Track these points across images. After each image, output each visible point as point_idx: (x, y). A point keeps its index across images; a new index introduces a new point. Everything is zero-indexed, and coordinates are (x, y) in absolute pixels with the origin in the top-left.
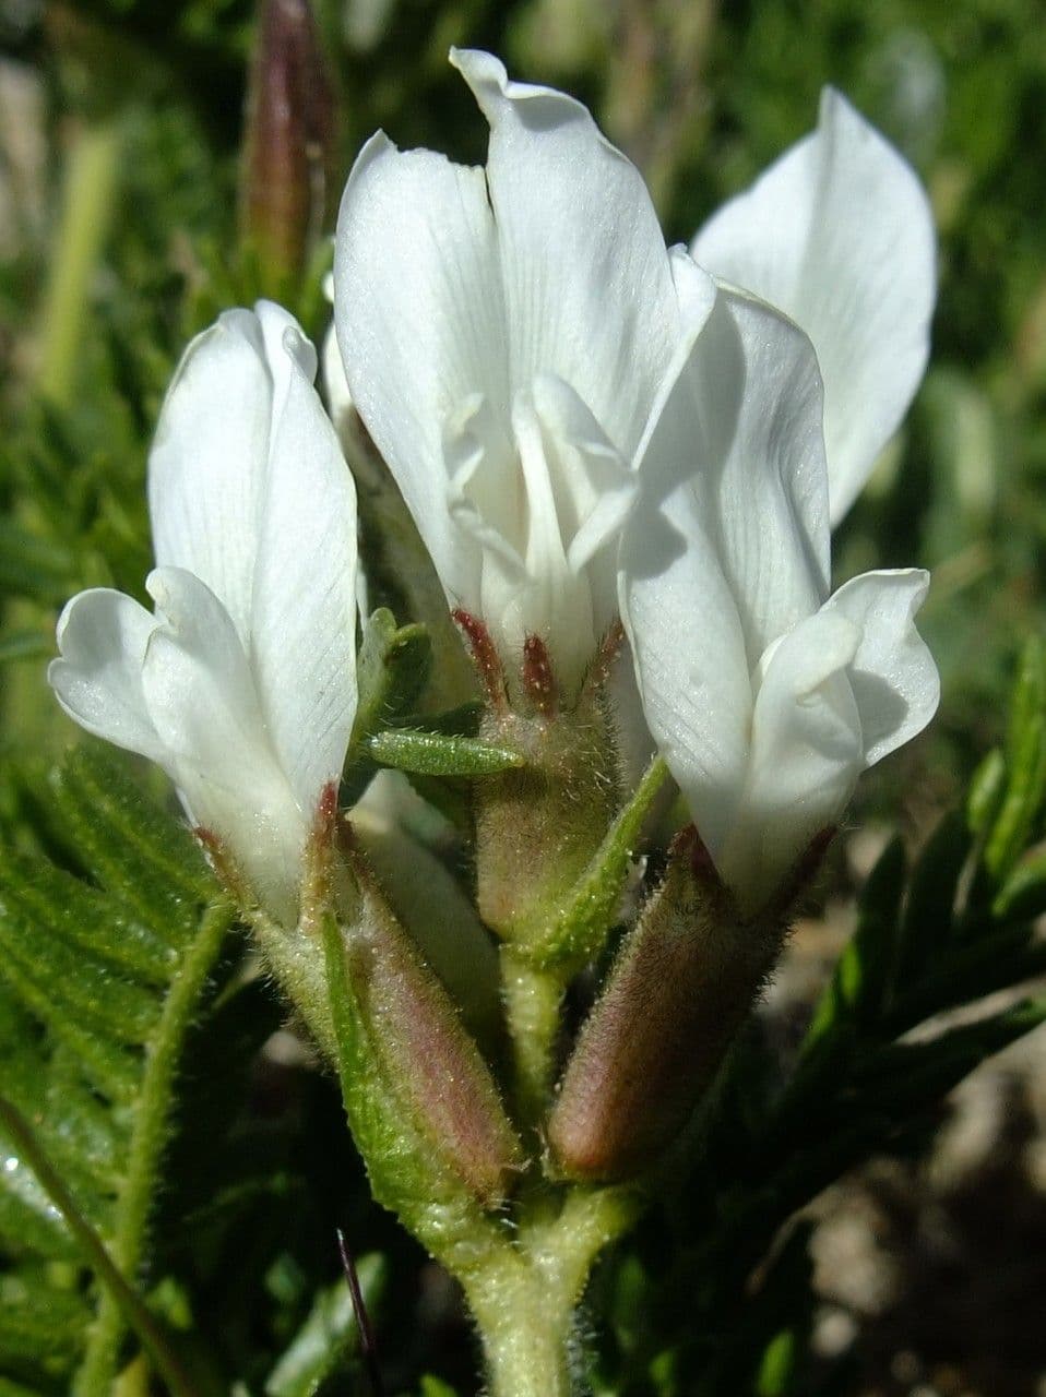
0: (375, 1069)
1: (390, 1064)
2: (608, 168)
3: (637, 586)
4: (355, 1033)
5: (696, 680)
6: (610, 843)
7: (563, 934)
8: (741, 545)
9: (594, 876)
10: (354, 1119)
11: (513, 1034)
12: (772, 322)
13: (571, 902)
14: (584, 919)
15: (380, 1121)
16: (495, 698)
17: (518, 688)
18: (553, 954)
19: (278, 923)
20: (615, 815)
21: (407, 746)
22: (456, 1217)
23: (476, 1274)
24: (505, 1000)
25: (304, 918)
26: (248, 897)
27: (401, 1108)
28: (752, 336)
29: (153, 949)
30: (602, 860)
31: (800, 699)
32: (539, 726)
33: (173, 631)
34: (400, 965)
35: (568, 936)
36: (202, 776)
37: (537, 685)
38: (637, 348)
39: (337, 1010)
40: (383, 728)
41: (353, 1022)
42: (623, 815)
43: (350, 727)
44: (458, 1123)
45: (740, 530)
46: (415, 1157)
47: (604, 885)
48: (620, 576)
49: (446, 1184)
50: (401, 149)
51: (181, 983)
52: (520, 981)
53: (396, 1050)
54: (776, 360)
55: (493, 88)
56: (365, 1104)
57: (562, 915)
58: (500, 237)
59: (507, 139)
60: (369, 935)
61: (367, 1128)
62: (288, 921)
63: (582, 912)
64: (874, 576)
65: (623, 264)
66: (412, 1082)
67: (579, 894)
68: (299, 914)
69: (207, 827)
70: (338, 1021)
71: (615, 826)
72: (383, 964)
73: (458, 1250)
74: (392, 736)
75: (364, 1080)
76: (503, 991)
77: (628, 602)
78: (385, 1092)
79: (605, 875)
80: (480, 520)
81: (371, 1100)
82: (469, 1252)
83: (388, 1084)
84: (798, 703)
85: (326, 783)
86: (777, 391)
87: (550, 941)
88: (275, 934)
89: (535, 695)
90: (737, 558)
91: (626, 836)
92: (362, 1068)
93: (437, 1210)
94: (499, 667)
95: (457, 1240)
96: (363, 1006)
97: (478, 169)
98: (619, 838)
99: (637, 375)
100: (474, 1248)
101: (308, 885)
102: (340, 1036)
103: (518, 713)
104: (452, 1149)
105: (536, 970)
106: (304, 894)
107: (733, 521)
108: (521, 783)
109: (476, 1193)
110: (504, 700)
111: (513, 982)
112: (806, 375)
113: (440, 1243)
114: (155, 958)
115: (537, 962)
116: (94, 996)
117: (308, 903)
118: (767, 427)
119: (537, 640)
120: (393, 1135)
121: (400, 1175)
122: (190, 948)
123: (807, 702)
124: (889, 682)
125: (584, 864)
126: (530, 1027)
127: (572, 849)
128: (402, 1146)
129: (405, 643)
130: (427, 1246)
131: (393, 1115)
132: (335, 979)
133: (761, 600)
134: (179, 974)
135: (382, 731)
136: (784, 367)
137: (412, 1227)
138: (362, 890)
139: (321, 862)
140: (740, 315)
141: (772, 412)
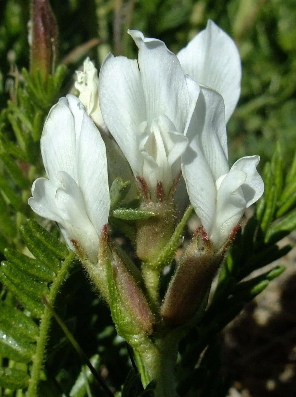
0: (120, 300)
1: (123, 298)
2: (169, 57)
3: (186, 166)
4: (114, 290)
5: (202, 190)
6: (175, 233)
7: (163, 259)
8: (208, 152)
9: (171, 243)
10: (114, 314)
11: (147, 287)
12: (212, 93)
13: (165, 251)
14: (169, 254)
15: (121, 313)
16: (147, 198)
17: (154, 196)
18: (159, 265)
19: (93, 263)
20: (177, 226)
21: (123, 213)
22: (141, 338)
23: (146, 353)
24: (144, 279)
25: (99, 261)
26: (85, 257)
27: (126, 310)
28: (207, 97)
29: (48, 273)
30: (173, 238)
31: (232, 193)
32: (159, 205)
33: (64, 188)
34: (124, 271)
35: (164, 260)
36: (73, 226)
37: (160, 194)
38: (179, 103)
39: (110, 285)
40: (117, 208)
41: (114, 287)
42: (178, 226)
43: (109, 209)
44: (141, 313)
45: (207, 148)
46: (131, 322)
47: (174, 245)
48: (182, 165)
49: (139, 329)
50: (115, 56)
51: (57, 281)
52: (148, 273)
53: (124, 294)
54: (213, 103)
55: (140, 39)
56: (117, 309)
57: (162, 254)
58: (142, 77)
59: (143, 52)
60: (116, 264)
61: (118, 316)
62: (95, 262)
63: (168, 253)
64: (245, 158)
65: (174, 81)
66: (128, 302)
67: (167, 248)
68: (98, 260)
69: (74, 239)
70: (110, 288)
71: (176, 229)
72: (120, 271)
73: (141, 347)
74: (119, 211)
75: (117, 303)
76: (143, 276)
77: (184, 171)
78: (122, 306)
79: (174, 242)
80: (148, 154)
81: (118, 308)
82: (144, 347)
83: (123, 303)
84: (232, 194)
85: (104, 224)
86: (214, 110)
87: (159, 261)
88: (92, 266)
89: (159, 197)
90: (207, 155)
91: (180, 231)
92: (116, 299)
93: (135, 336)
94: (148, 190)
95: (141, 344)
96: (116, 283)
97: (136, 60)
98: (178, 232)
99: (180, 110)
100: (145, 346)
101: (100, 252)
102: (110, 292)
103: (153, 202)
104: (139, 319)
105: (153, 270)
106: (99, 255)
107: (206, 146)
108: (153, 220)
109: (146, 331)
110: (149, 199)
111: (146, 273)
112: (221, 105)
113: (137, 345)
114: (49, 275)
115: (155, 267)
116: (32, 287)
117: (100, 257)
118: (212, 120)
119: (161, 183)
120: (124, 317)
121: (127, 327)
122: (59, 271)
123: (234, 194)
124: (250, 185)
125: (169, 240)
126: (152, 285)
127: (165, 236)
128: (128, 319)
129: (126, 186)
130: (132, 346)
131: (124, 311)
132: (109, 276)
133: (214, 166)
134: (56, 279)
135: (116, 209)
136: (215, 104)
137: (129, 342)
138: (113, 252)
139: (104, 245)
140: (204, 92)
141: (213, 116)
